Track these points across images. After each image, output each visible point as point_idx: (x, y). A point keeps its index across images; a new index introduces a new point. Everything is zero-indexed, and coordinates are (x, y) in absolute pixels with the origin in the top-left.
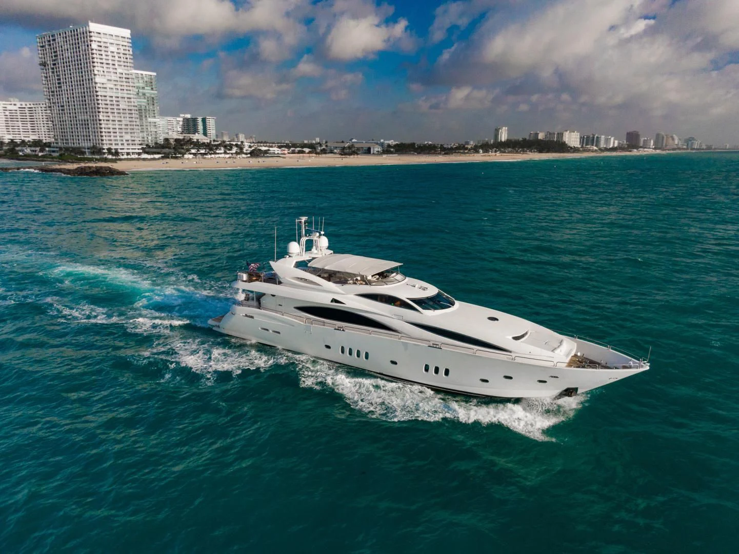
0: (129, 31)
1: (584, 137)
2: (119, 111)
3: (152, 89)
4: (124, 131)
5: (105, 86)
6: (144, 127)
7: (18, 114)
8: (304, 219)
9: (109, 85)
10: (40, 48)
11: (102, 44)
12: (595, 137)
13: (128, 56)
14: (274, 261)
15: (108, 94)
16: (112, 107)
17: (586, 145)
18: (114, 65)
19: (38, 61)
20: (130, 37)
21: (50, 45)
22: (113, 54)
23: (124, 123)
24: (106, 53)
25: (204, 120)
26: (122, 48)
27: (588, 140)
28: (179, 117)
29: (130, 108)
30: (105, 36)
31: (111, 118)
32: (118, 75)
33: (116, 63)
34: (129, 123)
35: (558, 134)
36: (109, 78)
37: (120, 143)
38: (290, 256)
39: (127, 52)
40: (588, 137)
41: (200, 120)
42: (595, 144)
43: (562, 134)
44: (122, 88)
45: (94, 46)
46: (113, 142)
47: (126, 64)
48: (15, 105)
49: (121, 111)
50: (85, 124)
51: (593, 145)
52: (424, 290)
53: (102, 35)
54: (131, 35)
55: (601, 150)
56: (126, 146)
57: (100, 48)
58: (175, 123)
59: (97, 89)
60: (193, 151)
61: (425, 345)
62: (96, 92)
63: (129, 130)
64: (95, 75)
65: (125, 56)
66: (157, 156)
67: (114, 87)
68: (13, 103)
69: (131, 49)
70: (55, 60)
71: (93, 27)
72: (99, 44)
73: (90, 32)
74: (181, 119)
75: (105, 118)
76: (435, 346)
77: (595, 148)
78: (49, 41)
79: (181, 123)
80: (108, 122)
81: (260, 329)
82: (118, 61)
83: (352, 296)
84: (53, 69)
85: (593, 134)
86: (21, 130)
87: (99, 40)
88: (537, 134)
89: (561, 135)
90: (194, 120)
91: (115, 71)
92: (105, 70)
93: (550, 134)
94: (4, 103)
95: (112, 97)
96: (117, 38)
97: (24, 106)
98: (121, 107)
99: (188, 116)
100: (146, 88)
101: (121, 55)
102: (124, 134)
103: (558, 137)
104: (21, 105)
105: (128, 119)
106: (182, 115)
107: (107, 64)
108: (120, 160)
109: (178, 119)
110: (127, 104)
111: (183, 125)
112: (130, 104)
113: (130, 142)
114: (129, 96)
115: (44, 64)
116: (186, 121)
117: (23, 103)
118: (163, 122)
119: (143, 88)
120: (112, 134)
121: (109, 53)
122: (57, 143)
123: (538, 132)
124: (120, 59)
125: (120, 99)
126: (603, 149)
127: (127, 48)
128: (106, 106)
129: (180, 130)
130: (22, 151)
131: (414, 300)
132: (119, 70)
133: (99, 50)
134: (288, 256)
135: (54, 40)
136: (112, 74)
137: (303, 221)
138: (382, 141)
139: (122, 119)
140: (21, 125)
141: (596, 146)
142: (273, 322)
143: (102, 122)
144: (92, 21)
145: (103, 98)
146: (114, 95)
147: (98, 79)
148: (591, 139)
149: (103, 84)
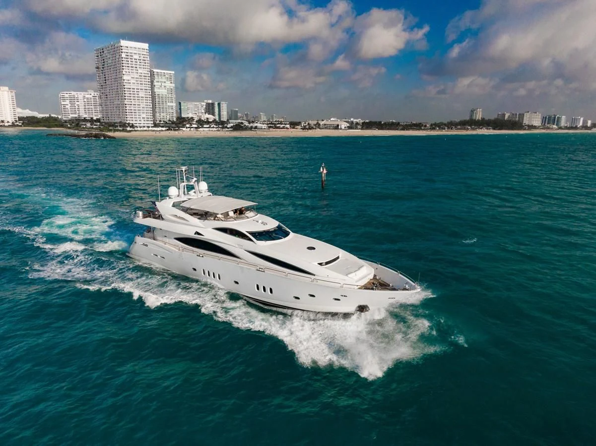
0: (147, 45)
1: (546, 117)
2: (138, 98)
3: (171, 83)
4: (141, 111)
5: (129, 82)
6: (165, 109)
7: (92, 101)
8: (184, 168)
9: (132, 81)
10: (96, 57)
11: (129, 54)
12: (556, 117)
13: (146, 62)
14: (158, 201)
15: (132, 87)
16: (134, 95)
17: (548, 124)
18: (136, 67)
19: (95, 66)
20: (148, 48)
21: (101, 55)
22: (136, 61)
23: (141, 106)
24: (131, 60)
25: (219, 104)
26: (142, 56)
27: (549, 120)
28: (204, 102)
29: (146, 96)
30: (131, 49)
31: (133, 103)
32: (139, 74)
33: (138, 66)
34: (145, 106)
35: (520, 114)
36: (133, 76)
37: (138, 119)
38: (170, 198)
39: (146, 59)
40: (550, 117)
41: (216, 104)
42: (555, 124)
43: (523, 114)
44: (141, 83)
45: (123, 55)
46: (134, 119)
47: (145, 67)
48: (90, 94)
49: (140, 98)
50: (118, 107)
51: (554, 124)
52: (264, 224)
53: (129, 48)
54: (149, 47)
55: (560, 128)
56: (142, 122)
57: (127, 57)
58: (200, 107)
59: (124, 84)
60: (188, 126)
61: (254, 269)
62: (124, 86)
63: (145, 111)
64: (123, 74)
65: (144, 62)
66: (164, 129)
67: (136, 82)
68: (89, 93)
69: (148, 57)
70: (103, 65)
71: (124, 43)
72: (127, 54)
73: (121, 47)
74: (205, 104)
75: (129, 103)
76: (261, 270)
77: (555, 126)
78: (101, 53)
79: (204, 107)
80: (131, 106)
81: (152, 255)
82: (139, 65)
83: (210, 229)
84: (102, 71)
85: (554, 115)
86: (93, 111)
87: (127, 51)
88: (504, 115)
89: (522, 116)
90: (213, 104)
91: (137, 71)
92: (130, 71)
93: (513, 114)
94: (84, 93)
95: (134, 89)
96: (140, 50)
97: (96, 95)
98: (140, 95)
99: (210, 101)
100: (167, 82)
101: (142, 61)
102: (141, 114)
103: (519, 118)
104: (94, 94)
105: (145, 104)
106: (206, 101)
107: (131, 67)
108: (135, 131)
109: (203, 104)
110: (144, 93)
111: (206, 108)
112: (146, 93)
113: (146, 119)
114: (146, 88)
115: (98, 68)
116: (208, 104)
117: (96, 93)
118: (192, 106)
119: (165, 82)
120: (133, 114)
121: (133, 60)
122: (104, 120)
123: (505, 113)
124: (140, 64)
125: (139, 90)
126: (563, 127)
127: (146, 56)
128: (130, 95)
129: (203, 111)
130: (85, 125)
131: (251, 233)
132: (140, 71)
133: (127, 58)
134: (168, 198)
135: (103, 52)
136: (135, 74)
137: (184, 170)
138: (352, 119)
139: (141, 104)
140: (93, 108)
141: (557, 125)
142: (161, 250)
143: (127, 106)
144: (123, 39)
145: (128, 90)
146: (136, 87)
147: (125, 77)
148: (552, 118)
149: (128, 80)
